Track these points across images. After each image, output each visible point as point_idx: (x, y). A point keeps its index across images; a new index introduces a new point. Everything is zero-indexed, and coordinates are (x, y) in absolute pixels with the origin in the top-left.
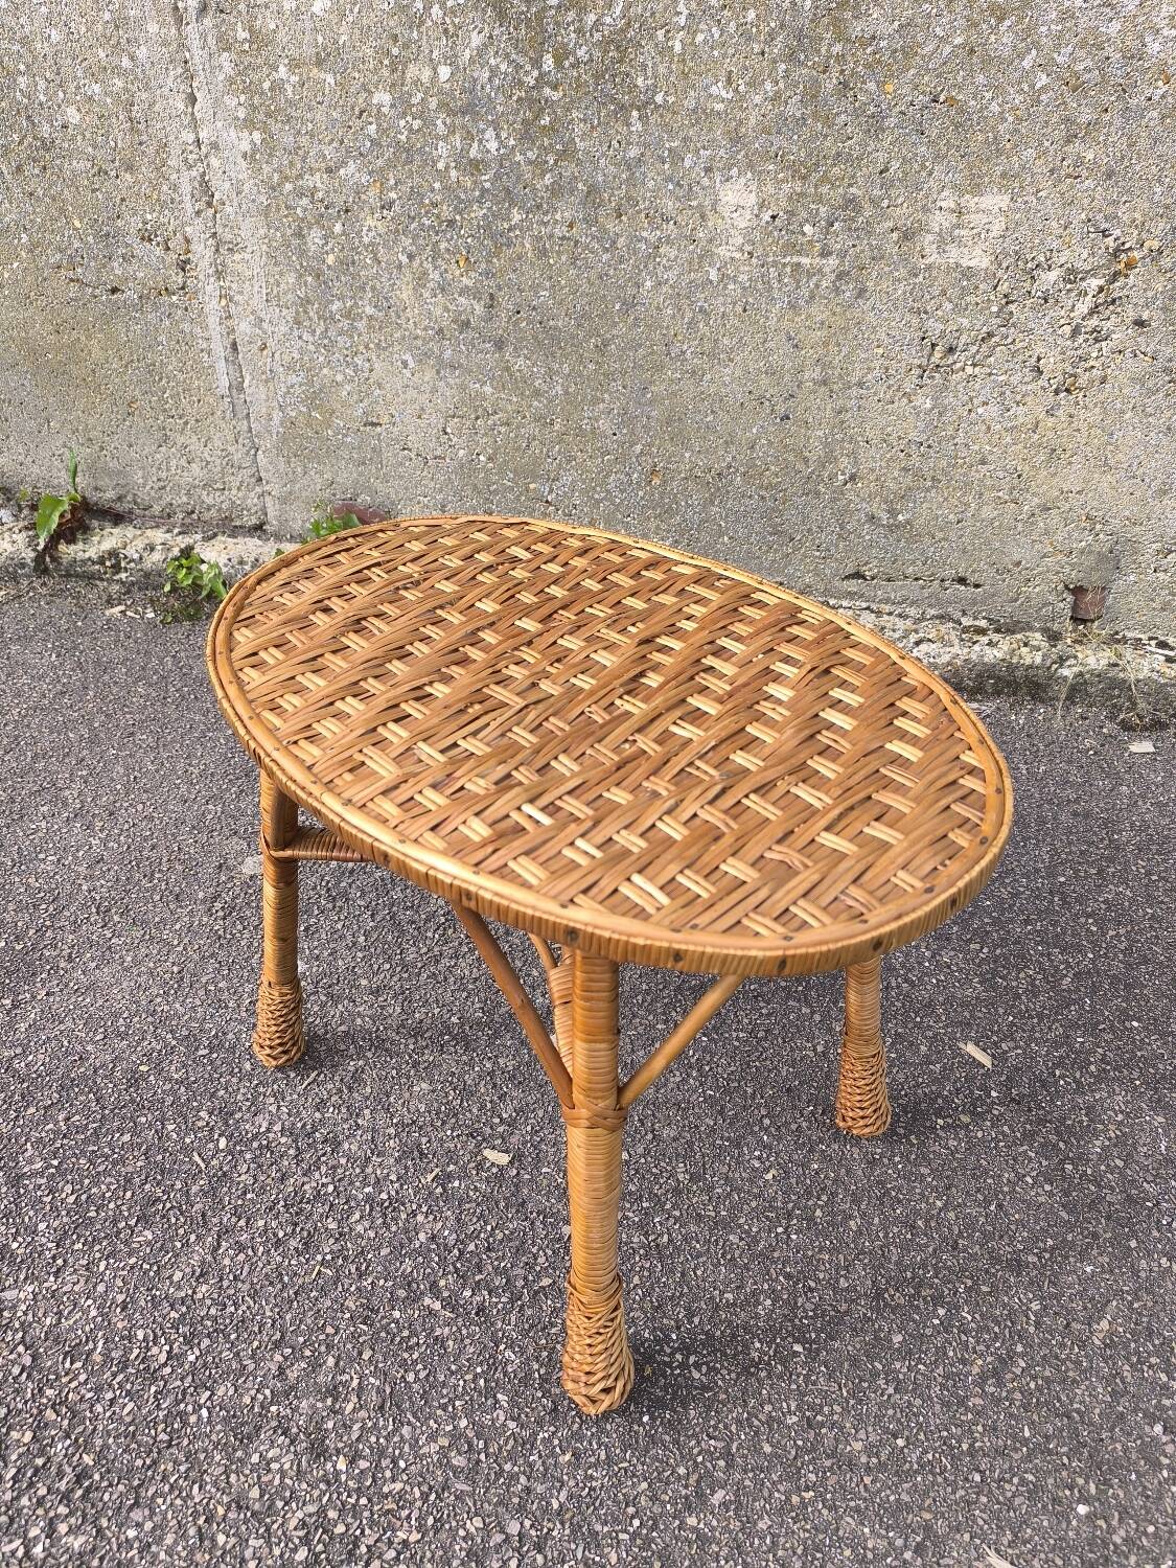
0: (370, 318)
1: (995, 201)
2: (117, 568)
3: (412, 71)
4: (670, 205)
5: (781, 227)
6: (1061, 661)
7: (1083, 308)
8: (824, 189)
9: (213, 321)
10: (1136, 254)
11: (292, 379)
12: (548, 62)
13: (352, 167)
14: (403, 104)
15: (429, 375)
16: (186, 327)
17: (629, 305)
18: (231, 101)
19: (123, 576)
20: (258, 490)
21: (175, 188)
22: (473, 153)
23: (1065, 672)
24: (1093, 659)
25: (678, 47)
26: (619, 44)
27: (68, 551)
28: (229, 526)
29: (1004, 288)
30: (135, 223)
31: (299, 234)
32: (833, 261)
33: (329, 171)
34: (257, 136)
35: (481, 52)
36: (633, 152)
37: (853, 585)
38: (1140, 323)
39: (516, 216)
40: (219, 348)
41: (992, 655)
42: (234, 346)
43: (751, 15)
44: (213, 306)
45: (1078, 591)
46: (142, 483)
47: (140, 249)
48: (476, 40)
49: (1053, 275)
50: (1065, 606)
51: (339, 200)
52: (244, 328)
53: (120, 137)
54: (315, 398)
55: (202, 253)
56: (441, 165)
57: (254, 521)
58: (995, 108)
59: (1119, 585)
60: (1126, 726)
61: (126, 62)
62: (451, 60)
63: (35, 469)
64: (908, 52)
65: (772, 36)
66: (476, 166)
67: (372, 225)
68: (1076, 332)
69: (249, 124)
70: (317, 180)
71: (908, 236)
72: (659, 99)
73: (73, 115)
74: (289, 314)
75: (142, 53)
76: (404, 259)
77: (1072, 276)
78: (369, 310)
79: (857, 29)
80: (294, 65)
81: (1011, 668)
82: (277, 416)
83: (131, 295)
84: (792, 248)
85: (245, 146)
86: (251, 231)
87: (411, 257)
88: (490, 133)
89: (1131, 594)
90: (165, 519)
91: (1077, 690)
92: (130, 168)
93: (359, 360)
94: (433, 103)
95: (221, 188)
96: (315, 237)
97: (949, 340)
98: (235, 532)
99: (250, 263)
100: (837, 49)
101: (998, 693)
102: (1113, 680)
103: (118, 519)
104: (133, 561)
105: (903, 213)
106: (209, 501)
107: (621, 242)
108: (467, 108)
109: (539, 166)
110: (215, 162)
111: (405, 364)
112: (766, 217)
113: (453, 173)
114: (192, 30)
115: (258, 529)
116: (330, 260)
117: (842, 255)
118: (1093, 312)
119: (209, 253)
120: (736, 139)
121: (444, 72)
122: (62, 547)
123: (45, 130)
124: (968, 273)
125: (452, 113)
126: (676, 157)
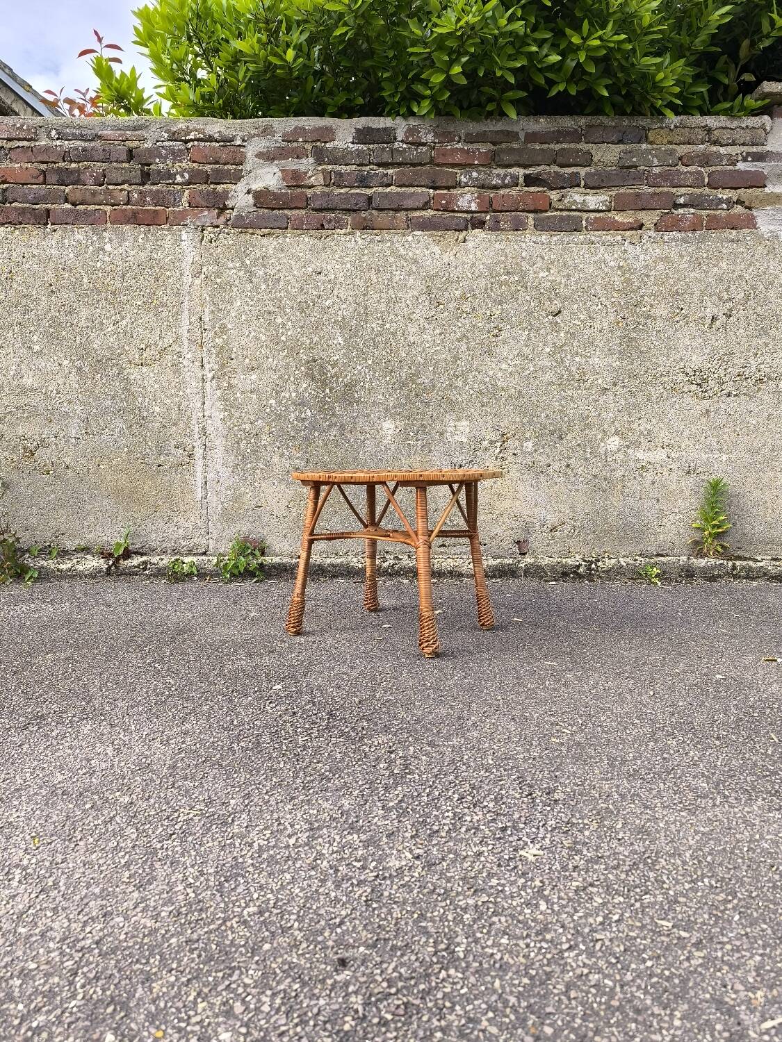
0: (262, 469)
1: (465, 423)
2: (145, 569)
3: (283, 394)
4: (367, 429)
5: (403, 434)
6: (519, 562)
7: (498, 451)
8: (415, 422)
9: (198, 474)
10: (509, 435)
11: (229, 492)
12: (327, 391)
13: (260, 421)
14: (279, 403)
15: (283, 487)
16: (187, 477)
17: (355, 459)
18: (218, 404)
19: (147, 572)
20: (207, 537)
21: (192, 431)
22: (302, 416)
23: (523, 565)
24: (529, 560)
25: (367, 386)
26: (350, 387)
27: (124, 563)
28: (190, 552)
29: (473, 447)
30: (174, 442)
31: (238, 443)
32: (420, 442)
33: (251, 423)
34: (226, 414)
35: (306, 389)
36: (355, 414)
37: (442, 549)
38: (514, 454)
39: (316, 434)
40: (200, 482)
41: (495, 563)
42: (206, 482)
43: (388, 378)
44: (199, 469)
45: (518, 543)
46: (154, 540)
47: (173, 451)
48: (305, 385)
49: (486, 442)
50: (516, 549)
51: (254, 432)
52: (211, 476)
53: (174, 414)
54: (236, 499)
55: (199, 452)
56: (291, 420)
57: (203, 550)
58: (460, 399)
59: (531, 539)
60: (546, 581)
61: (181, 393)
62: (296, 391)
63: (105, 538)
64: (434, 386)
65: (394, 383)
66: (303, 420)
67: (265, 439)
68: (497, 458)
69: (224, 410)
70: (248, 426)
71: (442, 434)
72: (362, 400)
73: (157, 409)
74: (230, 470)
75: (188, 391)
76: (276, 449)
77: (491, 442)
78: (262, 467)
79: (419, 381)
80: (242, 393)
81: (503, 565)
82: (220, 507)
83: (166, 467)
84: (407, 439)
85: (222, 417)
86: (219, 443)
87: (279, 448)
88: (308, 410)
89: (536, 541)
90: (164, 552)
91: (526, 572)
92: (175, 424)
93: (256, 484)
94: (290, 403)
95: (210, 430)
96: (243, 444)
97: (459, 463)
98: (195, 555)
99: (218, 454)
100: (414, 386)
101: (500, 577)
102: (537, 566)
103: (142, 555)
104: (154, 564)
105: (439, 427)
106: (183, 544)
107: (352, 440)
108: (301, 403)
109: (325, 419)
110: (209, 422)
111: (274, 484)
112: (398, 430)
113: (296, 422)
114: (207, 385)
115: (204, 554)
116: (249, 451)
117: (423, 440)
118: (501, 452)
119: (202, 451)
120: (387, 410)
121: (294, 394)
122: (121, 562)
123: (145, 414)
124: (461, 443)
125: (295, 405)
126: (368, 415)
